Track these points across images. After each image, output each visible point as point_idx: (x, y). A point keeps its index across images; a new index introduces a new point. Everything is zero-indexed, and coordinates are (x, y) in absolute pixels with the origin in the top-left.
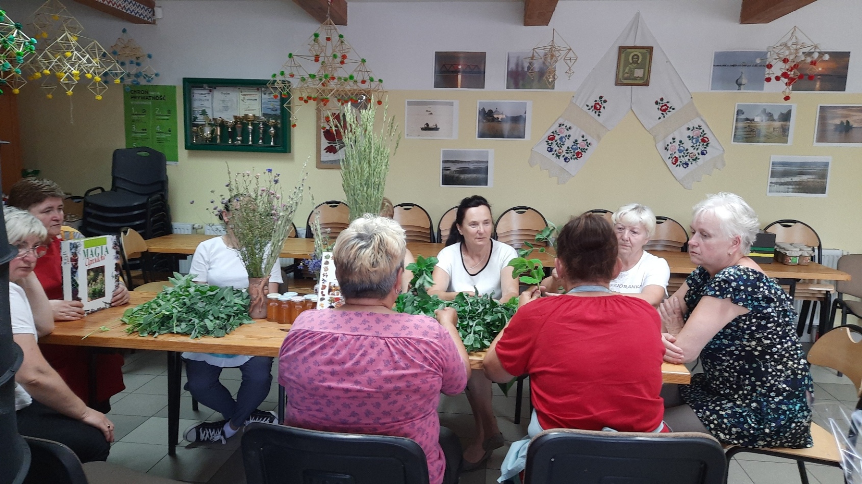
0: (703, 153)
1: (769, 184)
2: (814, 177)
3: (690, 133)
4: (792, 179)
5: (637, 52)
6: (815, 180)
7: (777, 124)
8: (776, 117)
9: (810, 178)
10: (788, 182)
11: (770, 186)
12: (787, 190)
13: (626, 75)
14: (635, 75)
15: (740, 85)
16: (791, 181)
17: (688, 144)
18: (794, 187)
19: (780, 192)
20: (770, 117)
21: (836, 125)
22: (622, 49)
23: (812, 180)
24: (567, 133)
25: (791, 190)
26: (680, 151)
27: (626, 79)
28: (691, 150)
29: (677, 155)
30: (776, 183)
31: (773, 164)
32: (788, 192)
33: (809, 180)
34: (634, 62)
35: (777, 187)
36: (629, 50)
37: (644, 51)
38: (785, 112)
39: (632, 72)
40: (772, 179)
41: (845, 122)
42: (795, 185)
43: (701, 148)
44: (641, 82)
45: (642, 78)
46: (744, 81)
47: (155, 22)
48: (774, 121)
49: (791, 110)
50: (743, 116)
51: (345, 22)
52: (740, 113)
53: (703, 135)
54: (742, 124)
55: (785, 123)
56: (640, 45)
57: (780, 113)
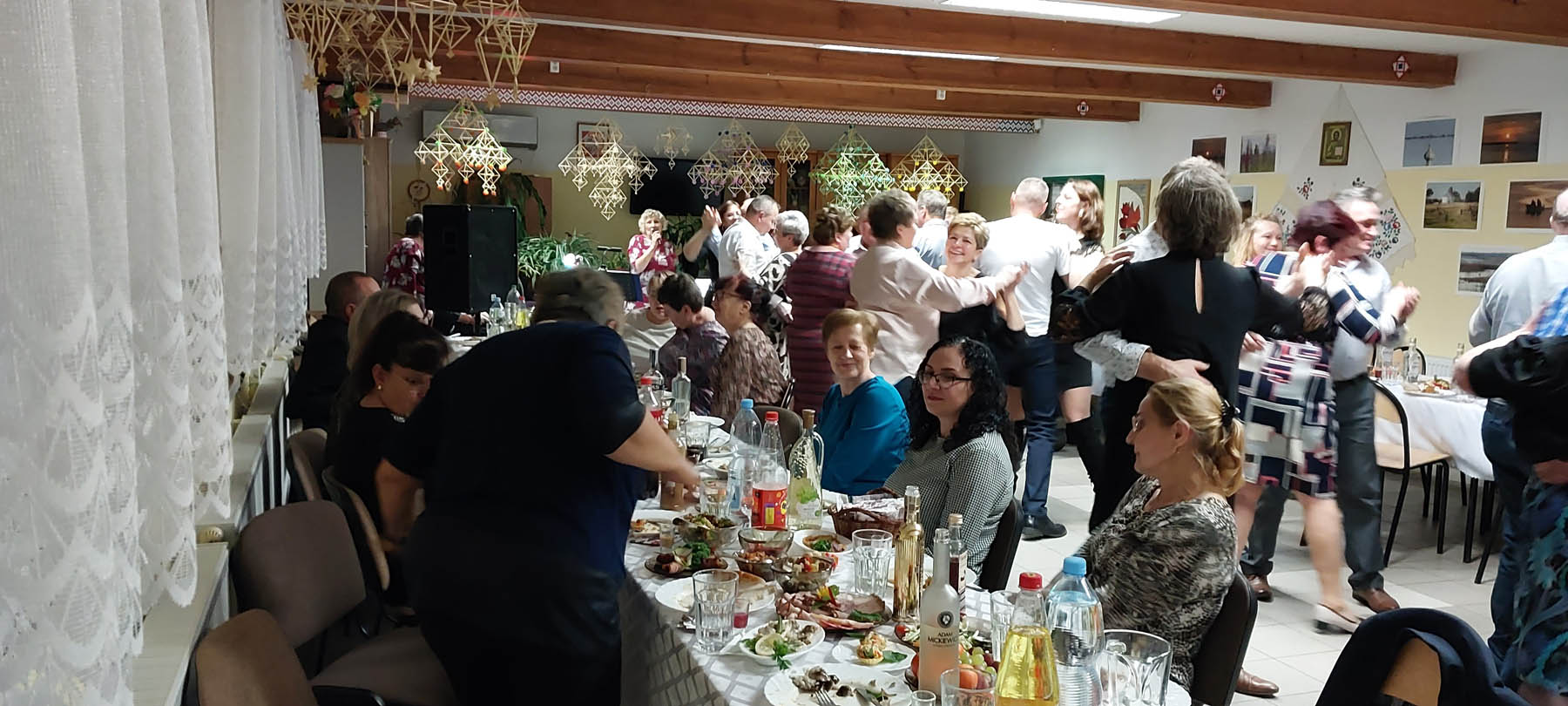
0: (1394, 242)
1: (1457, 280)
4: (1479, 274)
5: (1337, 129)
7: (1464, 205)
8: (1463, 197)
10: (1475, 278)
11: (1458, 283)
13: (1329, 154)
14: (1336, 154)
15: (1428, 160)
16: (1479, 276)
19: (1468, 290)
20: (1456, 195)
21: (1528, 206)
22: (1326, 126)
27: (1327, 158)
30: (1466, 279)
34: (1336, 140)
35: (1466, 284)
36: (1333, 127)
37: (1343, 127)
38: (1473, 190)
39: (1333, 150)
40: (1460, 273)
41: (1535, 201)
43: (1393, 235)
44: (1340, 161)
45: (1341, 157)
46: (1431, 155)
47: (1038, 131)
48: (1461, 201)
49: (1479, 189)
50: (1432, 197)
51: (1137, 119)
52: (1429, 192)
53: (1394, 220)
54: (1431, 207)
55: (1473, 204)
56: (1342, 120)
57: (1467, 192)
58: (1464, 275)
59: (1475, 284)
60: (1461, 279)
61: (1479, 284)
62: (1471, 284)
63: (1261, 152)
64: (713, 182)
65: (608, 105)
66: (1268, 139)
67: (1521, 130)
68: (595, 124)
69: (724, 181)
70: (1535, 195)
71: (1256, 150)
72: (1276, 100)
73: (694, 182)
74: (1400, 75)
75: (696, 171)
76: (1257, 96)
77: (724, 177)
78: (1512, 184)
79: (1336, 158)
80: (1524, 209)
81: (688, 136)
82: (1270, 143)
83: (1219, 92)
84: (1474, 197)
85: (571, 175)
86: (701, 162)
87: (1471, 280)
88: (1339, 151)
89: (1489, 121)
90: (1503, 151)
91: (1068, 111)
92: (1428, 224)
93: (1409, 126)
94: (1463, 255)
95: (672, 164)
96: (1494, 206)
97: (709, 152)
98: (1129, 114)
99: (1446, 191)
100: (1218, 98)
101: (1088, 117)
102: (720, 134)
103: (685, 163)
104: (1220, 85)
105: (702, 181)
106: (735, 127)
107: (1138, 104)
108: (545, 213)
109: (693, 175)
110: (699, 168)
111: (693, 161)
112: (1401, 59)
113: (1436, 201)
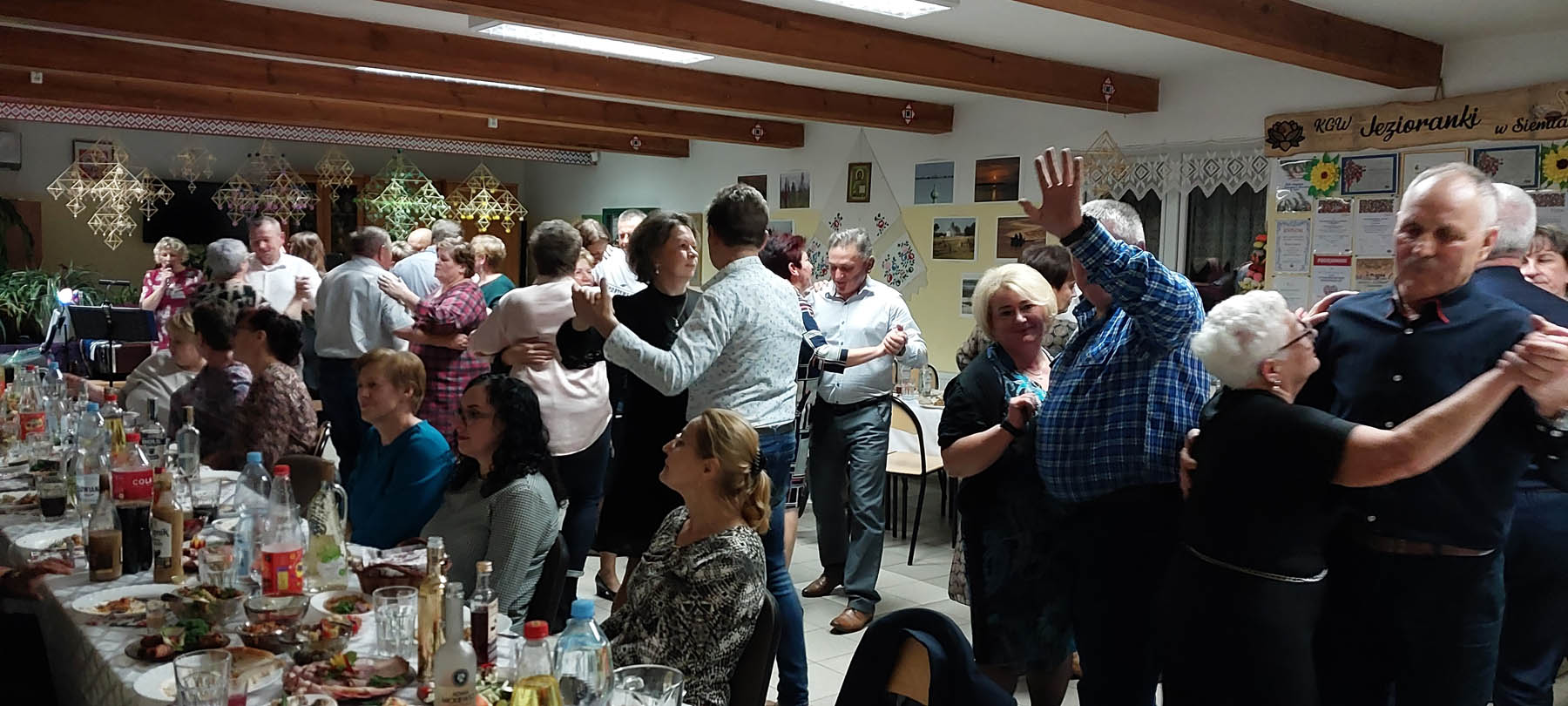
0: (910, 271)
1: (961, 305)
3: (901, 250)
5: (860, 169)
7: (964, 239)
8: (962, 231)
13: (855, 192)
14: (860, 192)
15: (934, 198)
17: (899, 261)
20: (957, 229)
21: (1012, 239)
22: (851, 165)
24: (817, 250)
26: (894, 268)
27: (853, 196)
28: (901, 267)
29: (892, 272)
31: (964, 282)
34: (859, 179)
36: (857, 167)
37: (864, 167)
39: (857, 189)
41: (1019, 235)
43: (909, 266)
44: (862, 198)
45: (865, 195)
46: (937, 194)
47: (595, 164)
48: (961, 235)
49: (974, 224)
50: (938, 232)
51: (687, 155)
52: (936, 227)
53: (910, 251)
54: (937, 240)
56: (863, 161)
57: (965, 227)
60: (963, 303)
63: (797, 189)
64: (242, 208)
65: (109, 121)
66: (803, 178)
67: (1006, 172)
68: (95, 142)
69: (256, 207)
70: (1018, 229)
71: (793, 187)
72: (809, 139)
73: (220, 207)
74: (908, 121)
75: (222, 195)
76: (791, 137)
77: (256, 202)
78: (999, 219)
79: (860, 195)
80: (1009, 242)
81: (210, 157)
82: (805, 181)
83: (758, 132)
84: (970, 231)
85: (65, 199)
86: (228, 186)
88: (862, 189)
89: (980, 163)
90: (991, 190)
91: (623, 145)
92: (936, 255)
93: (918, 167)
95: (192, 188)
96: (987, 239)
97: (237, 175)
98: (680, 150)
99: (949, 226)
100: (758, 138)
101: (641, 151)
102: (249, 155)
103: (208, 187)
104: (758, 126)
105: (230, 206)
106: (267, 149)
107: (687, 142)
108: (32, 243)
109: (219, 200)
110: (225, 192)
111: (219, 185)
112: (909, 107)
113: (941, 234)
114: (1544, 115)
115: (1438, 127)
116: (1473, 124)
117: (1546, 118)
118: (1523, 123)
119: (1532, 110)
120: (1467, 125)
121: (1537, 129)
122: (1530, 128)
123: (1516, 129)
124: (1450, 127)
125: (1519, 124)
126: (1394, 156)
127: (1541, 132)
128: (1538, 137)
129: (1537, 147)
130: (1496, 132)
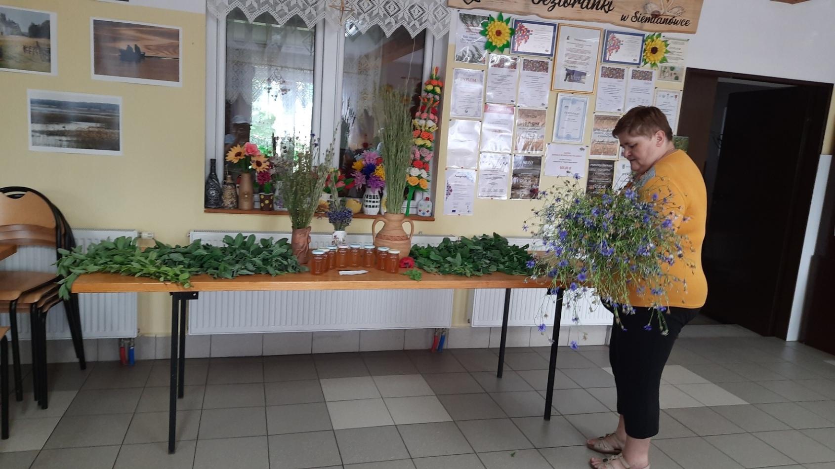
1: (30, 133)
2: (98, 125)
4: (64, 127)
6: (102, 130)
7: (27, 40)
9: (93, 127)
10: (58, 131)
11: (33, 136)
12: (59, 143)
16: (63, 129)
18: (69, 139)
19: (49, 145)
21: (121, 51)
23: (97, 130)
25: (65, 143)
30: (42, 132)
32: (61, 146)
33: (91, 129)
35: (44, 138)
38: (39, 22)
40: (33, 124)
41: (133, 47)
42: (70, 136)
48: (21, 34)
49: (48, 22)
55: (42, 41)
57: (29, 24)
58: (39, 127)
59: (57, 138)
60: (33, 131)
61: (64, 138)
62: (51, 138)
70: (132, 39)
78: (96, 22)
80: (117, 54)
84: (41, 31)
87: (51, 134)
94: (32, 102)
114: (651, 13)
115: (587, 7)
116: (609, 10)
117: (652, 15)
118: (638, 15)
119: (645, 7)
120: (605, 9)
121: (645, 21)
122: (641, 20)
123: (634, 20)
124: (594, 9)
125: (636, 16)
126: (554, 25)
127: (647, 25)
128: (644, 28)
129: (643, 35)
130: (621, 20)
